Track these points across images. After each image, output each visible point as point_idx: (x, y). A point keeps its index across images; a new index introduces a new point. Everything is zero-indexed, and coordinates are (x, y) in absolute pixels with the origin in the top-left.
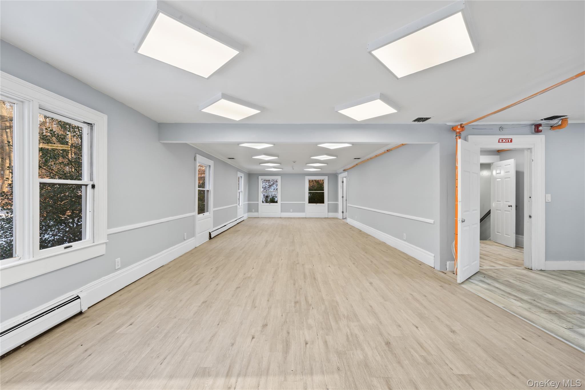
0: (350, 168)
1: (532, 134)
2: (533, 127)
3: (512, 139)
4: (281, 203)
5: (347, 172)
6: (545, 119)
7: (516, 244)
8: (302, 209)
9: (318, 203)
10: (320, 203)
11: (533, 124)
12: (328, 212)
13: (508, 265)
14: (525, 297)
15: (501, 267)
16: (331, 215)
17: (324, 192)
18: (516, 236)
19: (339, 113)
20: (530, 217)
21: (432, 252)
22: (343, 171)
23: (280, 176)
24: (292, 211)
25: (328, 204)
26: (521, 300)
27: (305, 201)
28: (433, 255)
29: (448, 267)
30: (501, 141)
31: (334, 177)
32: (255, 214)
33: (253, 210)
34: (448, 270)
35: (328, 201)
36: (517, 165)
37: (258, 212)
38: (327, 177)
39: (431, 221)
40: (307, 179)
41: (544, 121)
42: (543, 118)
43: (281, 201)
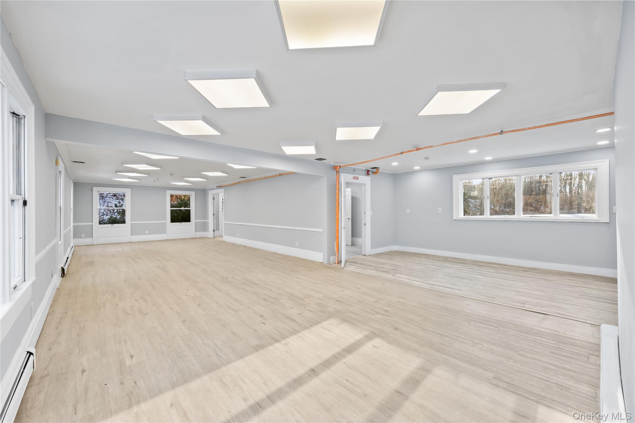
0: (228, 185)
1: (366, 175)
2: (366, 171)
3: (358, 177)
4: (131, 224)
5: (223, 189)
6: (372, 168)
7: (352, 243)
8: (162, 230)
9: (183, 222)
10: (185, 221)
11: (366, 170)
12: (195, 232)
13: (355, 255)
14: (372, 268)
15: (354, 257)
16: (199, 234)
17: (190, 210)
18: (352, 239)
19: (281, 148)
20: (365, 224)
21: (321, 252)
22: (216, 187)
23: (130, 189)
24: (148, 233)
25: (195, 222)
26: (372, 269)
27: (166, 221)
28: (322, 254)
29: (331, 261)
30: (354, 178)
31: (202, 192)
32: (88, 241)
33: (83, 235)
34: (331, 262)
35: (195, 220)
36: (352, 192)
37: (92, 237)
38: (194, 192)
39: (321, 230)
40: (169, 193)
41: (371, 169)
42: (371, 167)
43: (131, 221)
